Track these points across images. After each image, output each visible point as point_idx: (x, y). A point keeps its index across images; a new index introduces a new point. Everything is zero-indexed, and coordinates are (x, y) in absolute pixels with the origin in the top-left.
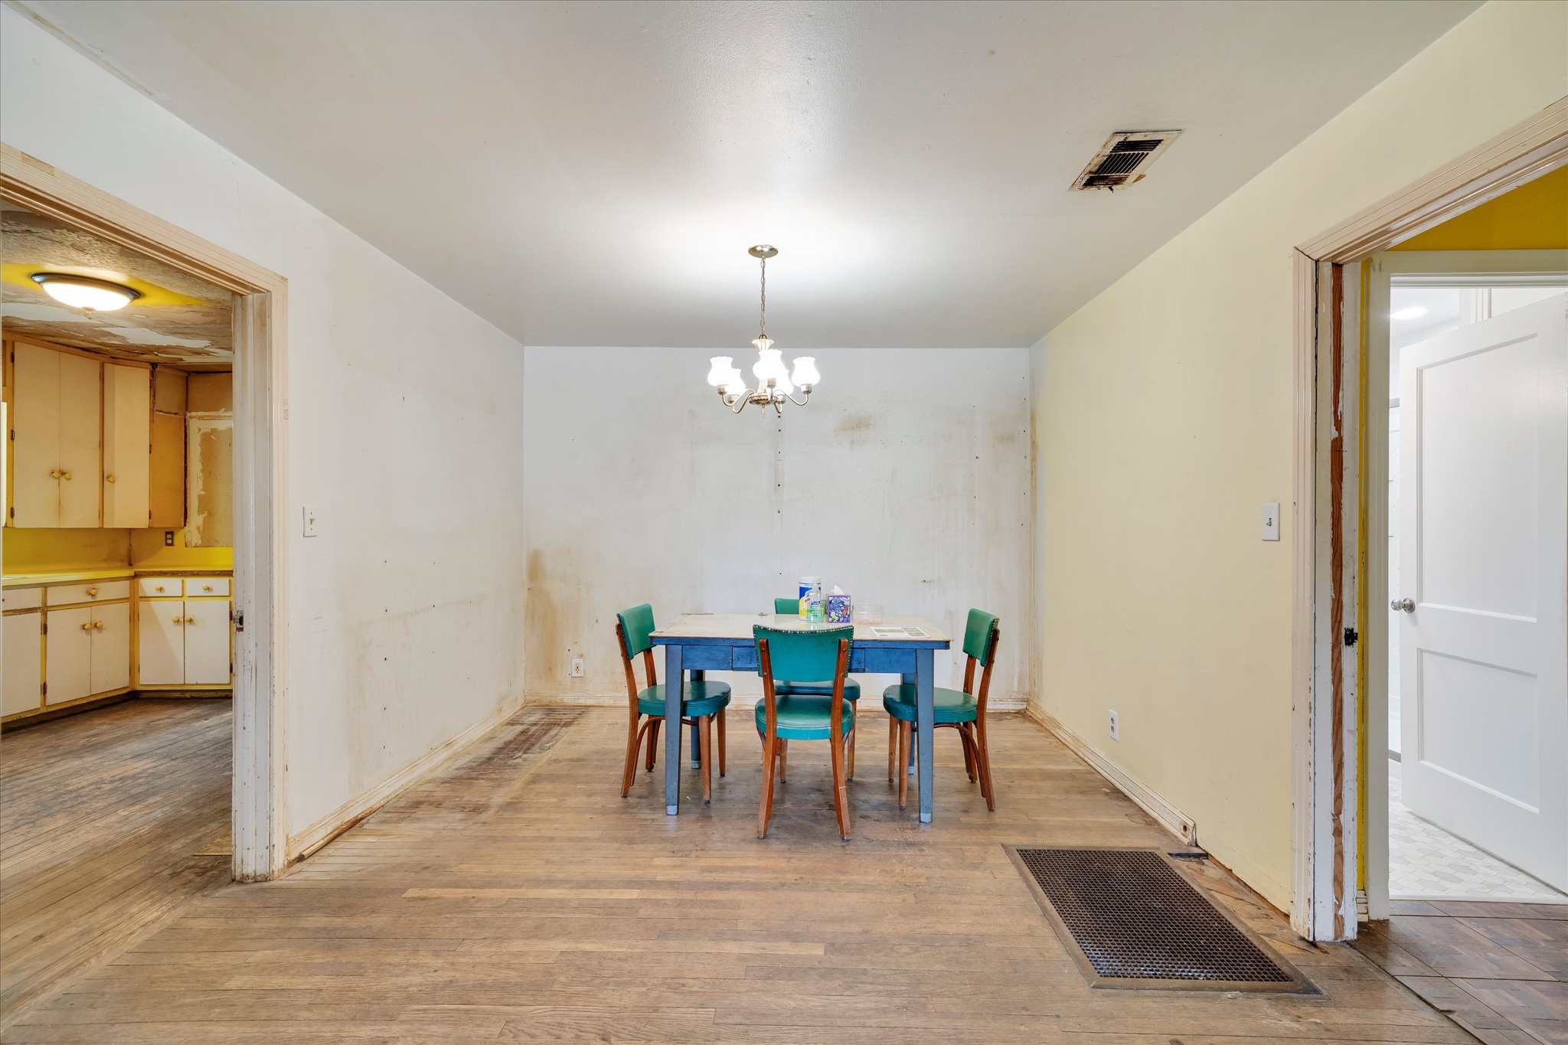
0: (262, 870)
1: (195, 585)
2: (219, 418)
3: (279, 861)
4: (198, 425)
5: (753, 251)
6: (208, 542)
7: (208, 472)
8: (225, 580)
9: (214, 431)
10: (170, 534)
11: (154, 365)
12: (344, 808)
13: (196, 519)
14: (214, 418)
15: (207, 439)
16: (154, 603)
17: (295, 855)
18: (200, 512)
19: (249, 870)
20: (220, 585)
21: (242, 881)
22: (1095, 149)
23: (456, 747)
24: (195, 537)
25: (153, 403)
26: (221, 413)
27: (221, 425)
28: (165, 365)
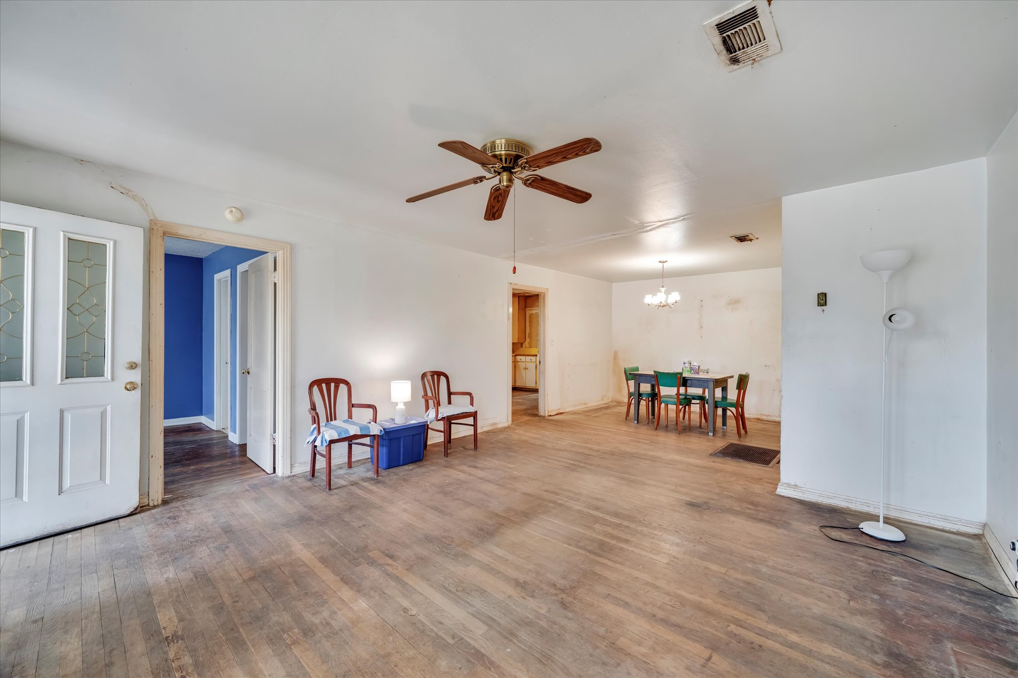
0: (544, 415)
1: (528, 358)
2: (533, 310)
3: (546, 415)
4: (528, 312)
5: (660, 262)
6: (530, 347)
7: (530, 326)
8: (535, 357)
9: (532, 314)
10: (522, 344)
11: (519, 296)
12: (559, 409)
13: (528, 340)
14: (531, 310)
15: (531, 316)
16: (519, 363)
17: (549, 414)
18: (529, 338)
19: (541, 414)
20: (533, 358)
21: (540, 416)
22: (740, 233)
23: (588, 406)
24: (528, 346)
25: (519, 307)
26: (534, 308)
27: (534, 312)
28: (521, 296)
